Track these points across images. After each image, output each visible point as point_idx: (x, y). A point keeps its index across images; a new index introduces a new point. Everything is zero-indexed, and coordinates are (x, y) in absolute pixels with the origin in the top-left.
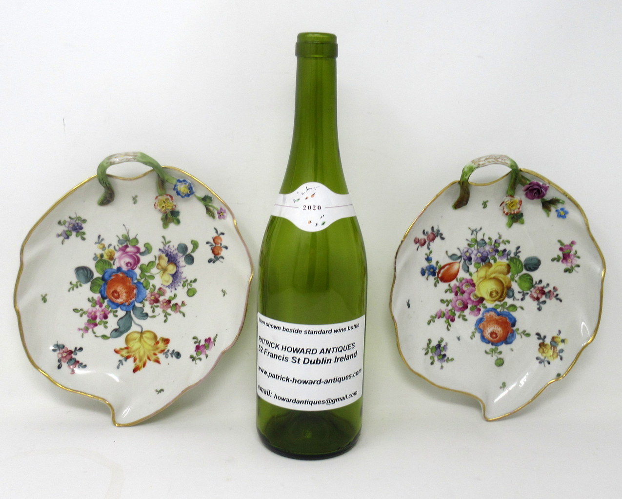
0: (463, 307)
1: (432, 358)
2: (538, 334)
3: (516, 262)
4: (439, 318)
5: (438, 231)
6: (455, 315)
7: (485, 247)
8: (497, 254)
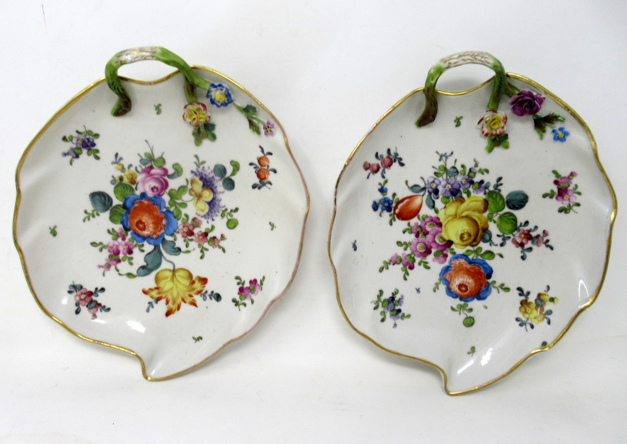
0: (424, 253)
1: (383, 313)
2: (519, 289)
3: (496, 197)
4: (394, 264)
5: (396, 154)
6: (414, 260)
7: (456, 177)
8: (471, 186)
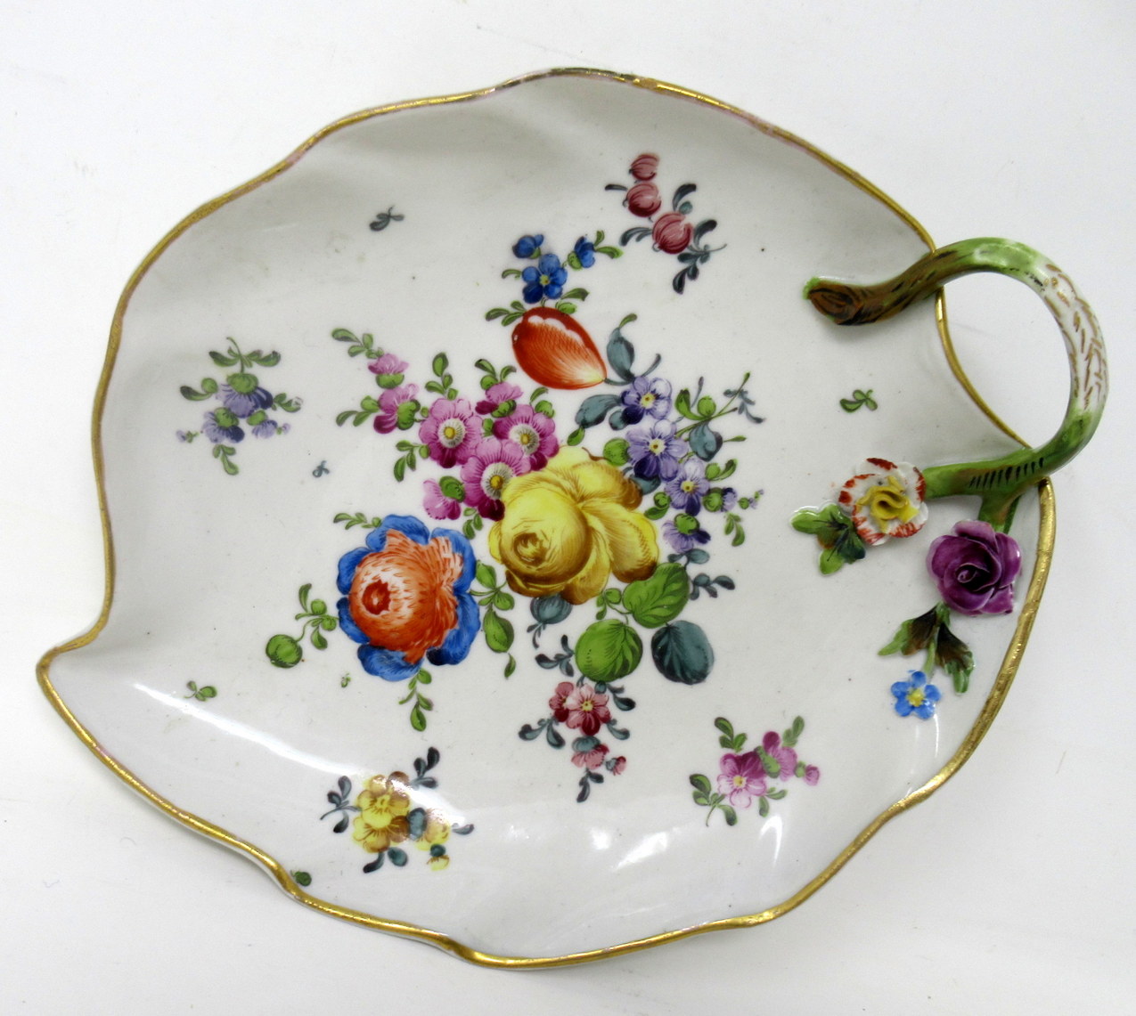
0: (444, 449)
1: (211, 387)
2: (433, 756)
3: (673, 594)
4: (372, 368)
5: (705, 255)
6: (404, 426)
7: (695, 457)
8: (683, 511)
